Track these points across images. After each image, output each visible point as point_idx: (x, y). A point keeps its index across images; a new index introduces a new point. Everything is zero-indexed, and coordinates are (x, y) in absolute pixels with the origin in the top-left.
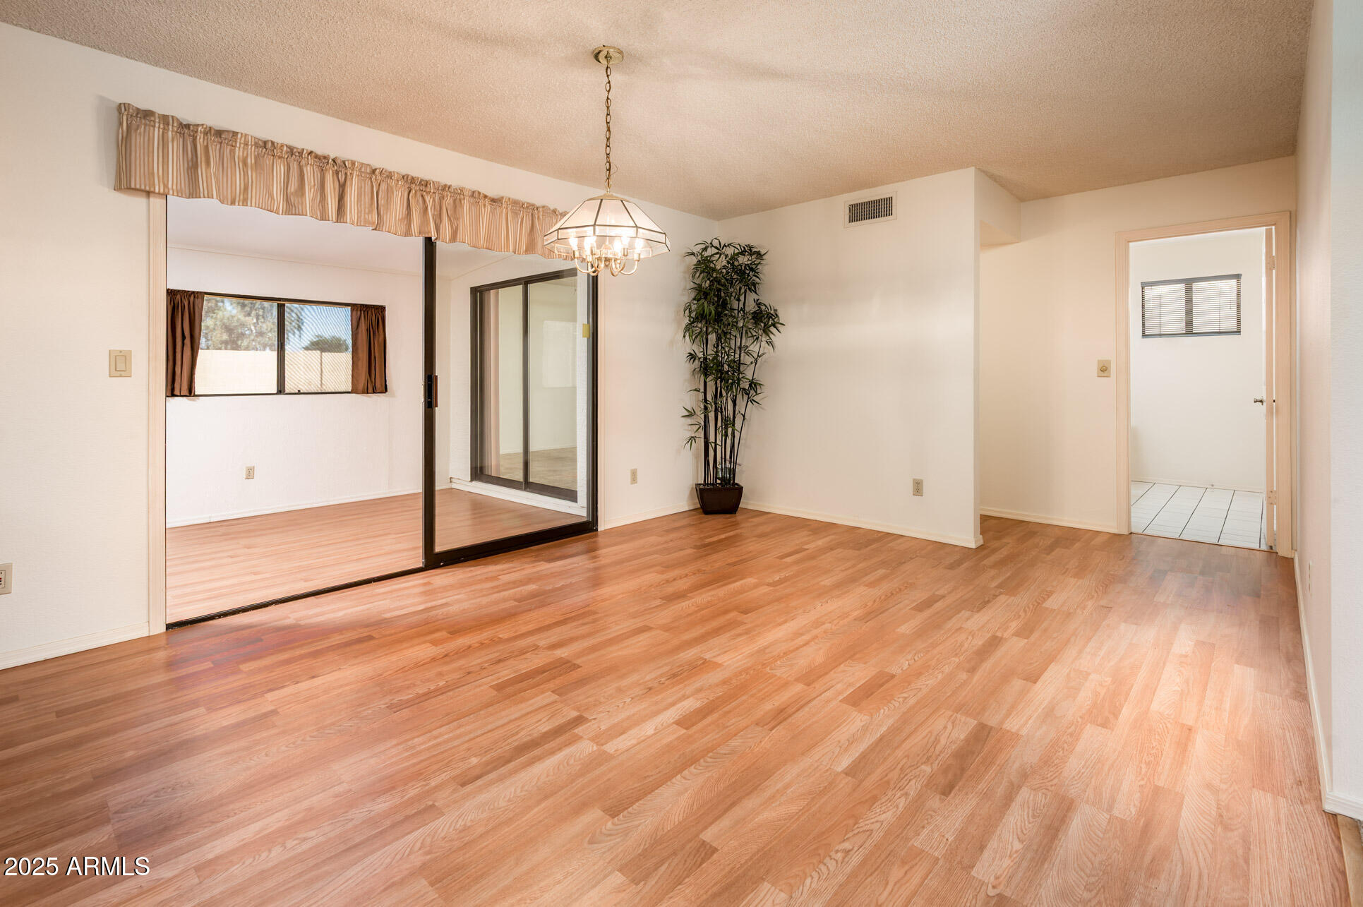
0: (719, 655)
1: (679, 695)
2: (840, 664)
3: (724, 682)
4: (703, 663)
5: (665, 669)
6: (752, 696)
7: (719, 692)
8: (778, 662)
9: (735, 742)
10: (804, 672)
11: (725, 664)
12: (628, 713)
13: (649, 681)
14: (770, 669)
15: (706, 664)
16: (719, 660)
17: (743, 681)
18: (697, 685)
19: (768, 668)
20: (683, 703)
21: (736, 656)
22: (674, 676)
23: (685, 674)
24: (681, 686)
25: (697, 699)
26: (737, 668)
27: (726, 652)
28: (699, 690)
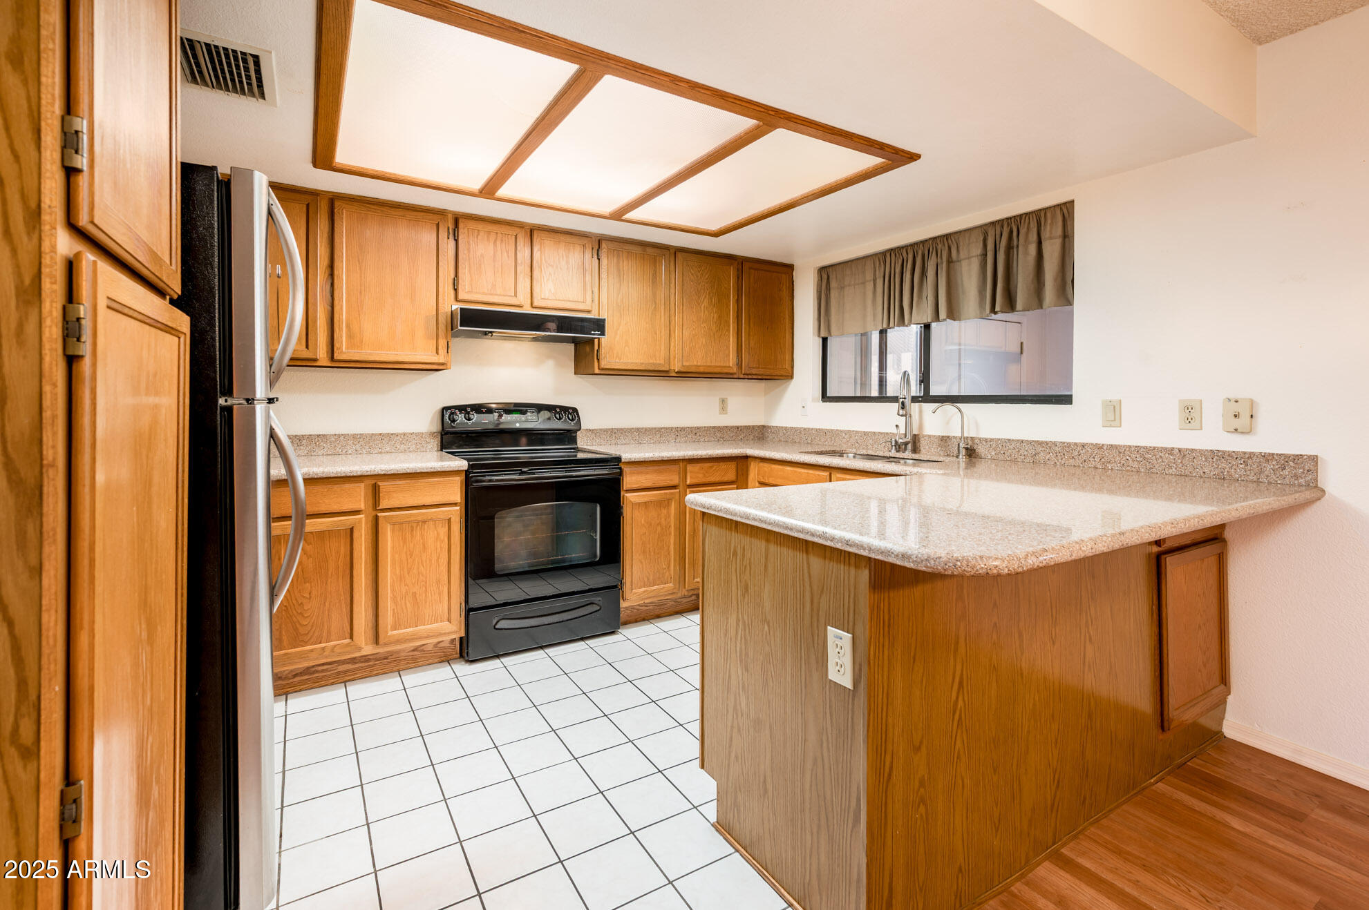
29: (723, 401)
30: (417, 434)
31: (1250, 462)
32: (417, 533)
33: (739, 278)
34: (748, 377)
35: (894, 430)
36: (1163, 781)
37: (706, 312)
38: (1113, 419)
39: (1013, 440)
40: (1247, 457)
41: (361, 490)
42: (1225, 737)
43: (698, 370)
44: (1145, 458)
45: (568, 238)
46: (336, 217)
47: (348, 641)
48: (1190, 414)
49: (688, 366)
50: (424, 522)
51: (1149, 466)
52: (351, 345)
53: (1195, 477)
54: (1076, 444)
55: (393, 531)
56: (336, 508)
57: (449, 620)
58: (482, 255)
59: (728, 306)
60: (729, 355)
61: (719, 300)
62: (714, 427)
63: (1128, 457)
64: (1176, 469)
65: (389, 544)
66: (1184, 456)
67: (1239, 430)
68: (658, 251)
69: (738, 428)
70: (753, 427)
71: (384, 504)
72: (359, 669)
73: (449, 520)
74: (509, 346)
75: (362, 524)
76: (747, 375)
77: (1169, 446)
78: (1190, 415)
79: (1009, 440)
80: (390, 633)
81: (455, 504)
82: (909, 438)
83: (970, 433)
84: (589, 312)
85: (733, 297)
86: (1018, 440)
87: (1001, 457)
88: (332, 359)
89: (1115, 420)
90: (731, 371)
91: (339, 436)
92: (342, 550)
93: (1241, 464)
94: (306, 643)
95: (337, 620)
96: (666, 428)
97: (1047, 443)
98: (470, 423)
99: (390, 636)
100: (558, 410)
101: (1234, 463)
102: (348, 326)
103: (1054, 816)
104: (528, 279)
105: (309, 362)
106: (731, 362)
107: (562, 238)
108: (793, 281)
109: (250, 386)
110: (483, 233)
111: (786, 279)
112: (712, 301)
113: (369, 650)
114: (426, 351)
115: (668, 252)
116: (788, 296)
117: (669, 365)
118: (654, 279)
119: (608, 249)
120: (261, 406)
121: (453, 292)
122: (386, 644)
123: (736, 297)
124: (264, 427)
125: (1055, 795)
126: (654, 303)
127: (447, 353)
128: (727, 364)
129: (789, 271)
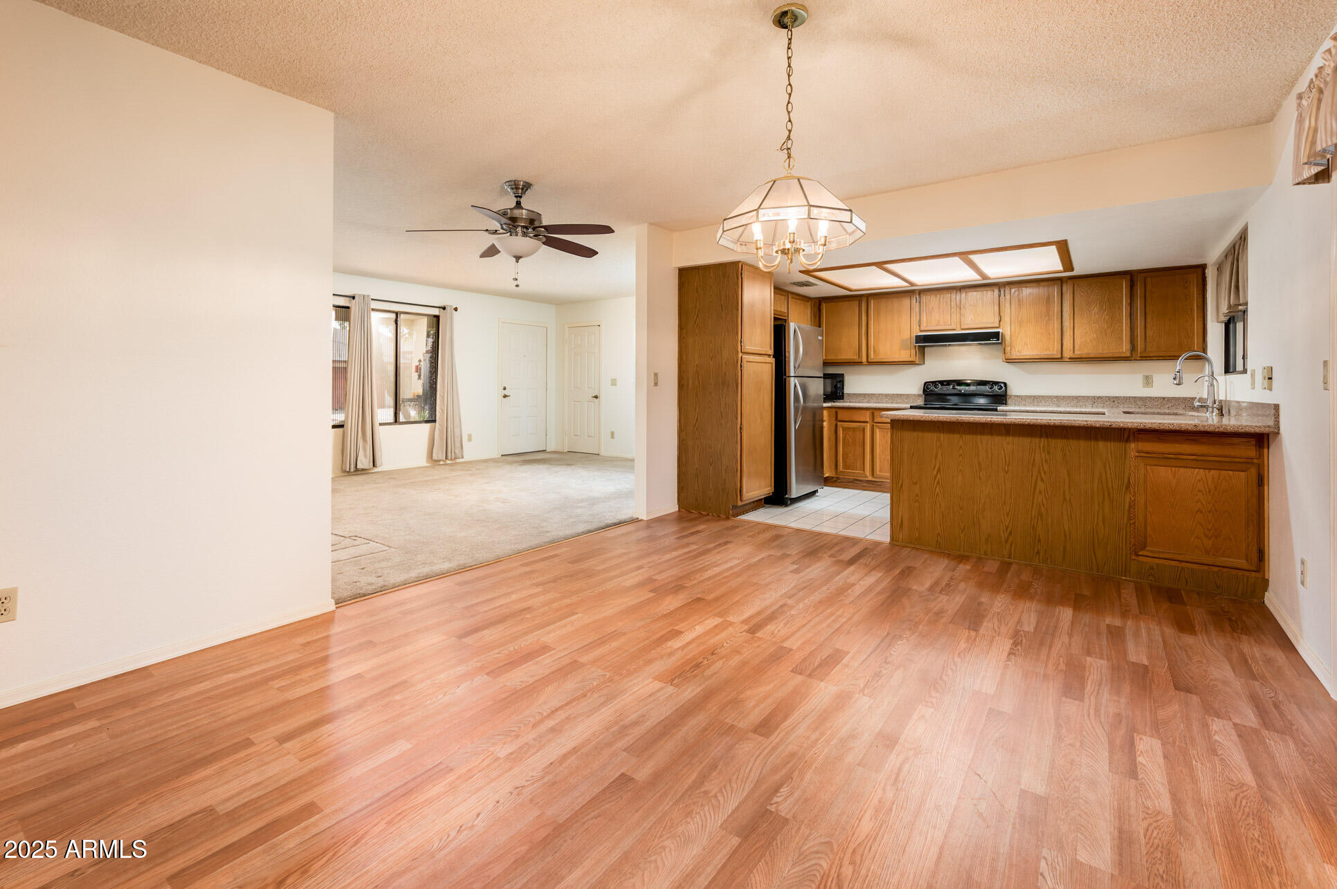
0: (658, 691)
1: (686, 650)
2: (532, 684)
3: (650, 662)
4: (673, 680)
5: (708, 672)
6: (626, 651)
7: (654, 653)
8: (595, 684)
9: (641, 624)
10: (573, 674)
11: (650, 680)
12: (718, 638)
13: (718, 660)
14: (606, 675)
15: (670, 678)
16: (658, 685)
17: (633, 664)
18: (674, 659)
19: (607, 677)
20: (681, 645)
21: (639, 690)
22: (698, 666)
23: (688, 668)
24: (688, 657)
25: (670, 647)
26: (639, 676)
27: (650, 696)
28: (671, 654)
29: (1146, 377)
30: (913, 395)
33: (1132, 286)
37: (1097, 316)
41: (868, 413)
43: (1088, 356)
45: (983, 289)
46: (869, 301)
47: (863, 473)
49: (1080, 354)
52: (875, 356)
55: (880, 431)
56: (859, 420)
58: (933, 307)
59: (1121, 309)
60: (1122, 345)
61: (1111, 305)
62: (1135, 397)
65: (878, 437)
68: (1052, 283)
71: (875, 421)
72: (870, 487)
75: (868, 427)
80: (878, 473)
82: (1210, 402)
84: (998, 328)
85: (1126, 302)
88: (868, 362)
89: (1253, 384)
90: (1125, 355)
92: (861, 437)
94: (849, 469)
95: (859, 464)
98: (938, 390)
100: (991, 383)
102: (874, 348)
103: (1008, 546)
104: (958, 315)
105: (860, 363)
106: (1125, 348)
107: (978, 289)
108: (1206, 278)
109: (789, 373)
110: (933, 296)
111: (1194, 278)
112: (1102, 307)
113: (870, 478)
114: (905, 355)
115: (1059, 282)
116: (1197, 291)
117: (1062, 354)
118: (1048, 300)
119: (1010, 289)
120: (792, 378)
121: (918, 327)
122: (877, 478)
123: (1129, 301)
124: (793, 382)
125: (1008, 538)
126: (1049, 316)
127: (916, 356)
128: (1121, 351)
129: (1200, 270)
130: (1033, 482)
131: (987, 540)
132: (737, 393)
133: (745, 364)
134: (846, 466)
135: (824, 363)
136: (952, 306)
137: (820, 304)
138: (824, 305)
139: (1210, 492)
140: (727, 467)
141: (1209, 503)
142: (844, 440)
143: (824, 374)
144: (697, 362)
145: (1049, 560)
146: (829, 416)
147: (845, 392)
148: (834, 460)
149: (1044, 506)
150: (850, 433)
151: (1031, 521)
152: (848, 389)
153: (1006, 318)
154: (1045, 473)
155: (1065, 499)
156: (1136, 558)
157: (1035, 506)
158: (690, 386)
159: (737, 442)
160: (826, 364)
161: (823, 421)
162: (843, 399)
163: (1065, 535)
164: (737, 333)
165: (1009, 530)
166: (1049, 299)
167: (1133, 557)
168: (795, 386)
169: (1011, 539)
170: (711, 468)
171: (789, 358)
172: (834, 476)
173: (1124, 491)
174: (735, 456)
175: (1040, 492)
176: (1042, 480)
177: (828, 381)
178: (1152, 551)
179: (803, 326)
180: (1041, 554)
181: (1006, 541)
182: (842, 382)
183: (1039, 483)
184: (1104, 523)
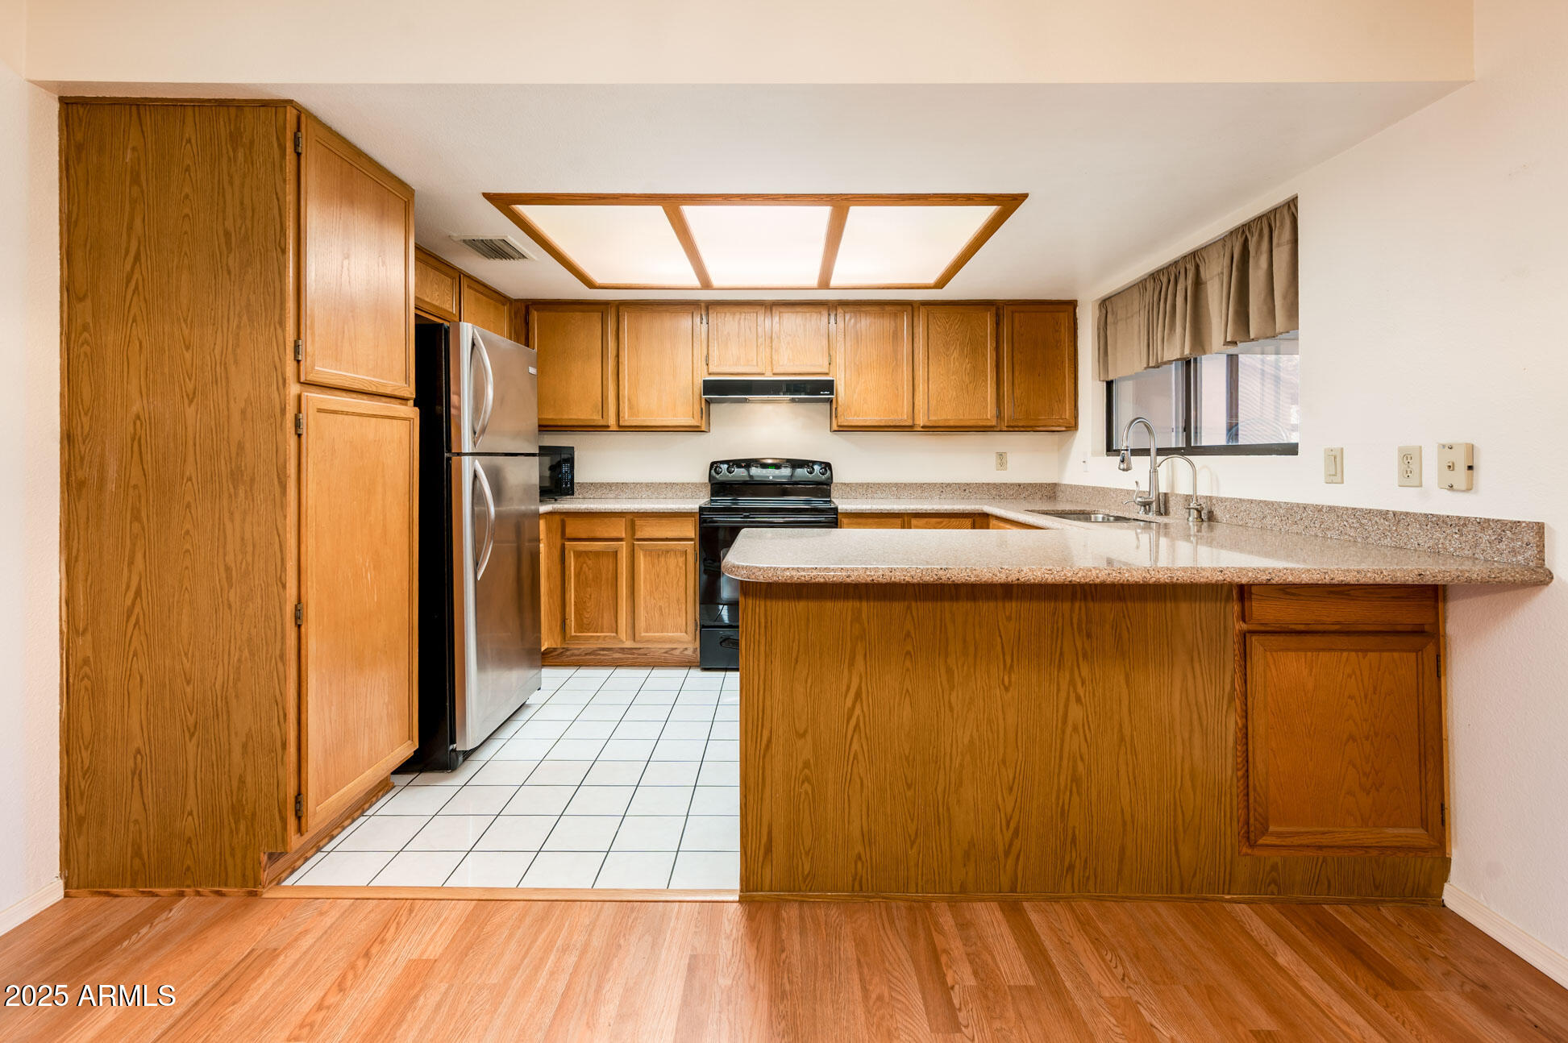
29: (1001, 455)
30: (693, 484)
31: (1465, 530)
32: (662, 560)
33: (998, 324)
34: (1013, 429)
35: (1133, 487)
36: (1252, 905)
37: (957, 363)
38: (1334, 473)
39: (1244, 500)
40: (1461, 524)
41: (621, 522)
42: (1444, 906)
43: (947, 424)
44: (1361, 524)
45: (805, 309)
46: (620, 319)
47: (615, 634)
48: (1409, 462)
49: (935, 421)
50: (667, 552)
51: (1365, 534)
52: (631, 415)
53: (1410, 549)
54: (1298, 505)
55: (645, 556)
56: (606, 535)
57: (686, 632)
58: (728, 333)
59: (985, 356)
60: (987, 408)
61: (974, 349)
62: (988, 484)
63: (1345, 523)
64: (1391, 539)
65: (642, 565)
66: (1399, 521)
67: (1454, 487)
68: (899, 308)
69: (1020, 486)
70: (1041, 485)
71: (639, 535)
72: (628, 660)
73: (686, 551)
74: (768, 408)
75: (623, 548)
76: (1012, 427)
77: (1385, 508)
78: (1409, 467)
79: (1240, 499)
80: (643, 634)
81: (691, 540)
82: (1153, 497)
83: (1204, 490)
84: (827, 374)
85: (991, 345)
86: (1248, 500)
87: (1234, 521)
88: (619, 426)
89: (1335, 475)
90: (989, 424)
91: (637, 484)
92: (611, 568)
93: (1456, 533)
94: (588, 631)
95: (607, 619)
96: (929, 484)
97: (1273, 503)
98: (730, 475)
99: (643, 637)
100: (810, 464)
101: (1448, 531)
102: (629, 400)
103: (1011, 861)
104: (768, 350)
105: (604, 428)
106: (989, 414)
107: (799, 309)
108: (1076, 319)
109: (460, 446)
110: (728, 315)
111: (1064, 317)
112: (963, 352)
113: (629, 644)
114: (684, 416)
115: (910, 308)
116: (1068, 337)
117: (913, 420)
118: (896, 336)
119: (845, 312)
120: (467, 457)
121: (705, 367)
122: (639, 642)
123: (994, 345)
124: (468, 469)
125: (1011, 845)
126: (896, 360)
127: (702, 417)
128: (985, 417)
129: (1071, 308)
130: (1061, 706)
131: (967, 855)
132: (283, 506)
133: (310, 418)
134: (581, 627)
135: (540, 426)
136: (760, 335)
137: (527, 313)
138: (535, 315)
139: (1366, 697)
140: (249, 736)
141: (1366, 720)
142: (577, 575)
143: (541, 448)
144: (136, 408)
145: (1091, 882)
146: (549, 529)
147: (576, 480)
148: (559, 616)
149: (1082, 759)
150: (590, 562)
151: (1058, 798)
152: (582, 475)
153: (839, 359)
154: (1083, 683)
155: (1122, 739)
156: (1249, 851)
157: (1065, 761)
158: (111, 486)
159: (282, 656)
160: (544, 428)
161: (538, 540)
162: (573, 494)
163: (1124, 823)
164: (282, 323)
165: (1012, 825)
166: (897, 334)
167: (1245, 850)
168: (475, 476)
169: (1017, 844)
170: (191, 747)
171: (459, 409)
172: (559, 646)
173: (1225, 707)
174: (279, 702)
175: (1075, 729)
176: (1078, 700)
177: (547, 460)
178: (1279, 835)
179: (495, 337)
180: (1076, 871)
181: (1007, 853)
182: (571, 461)
183: (1073, 706)
184: (1192, 781)
